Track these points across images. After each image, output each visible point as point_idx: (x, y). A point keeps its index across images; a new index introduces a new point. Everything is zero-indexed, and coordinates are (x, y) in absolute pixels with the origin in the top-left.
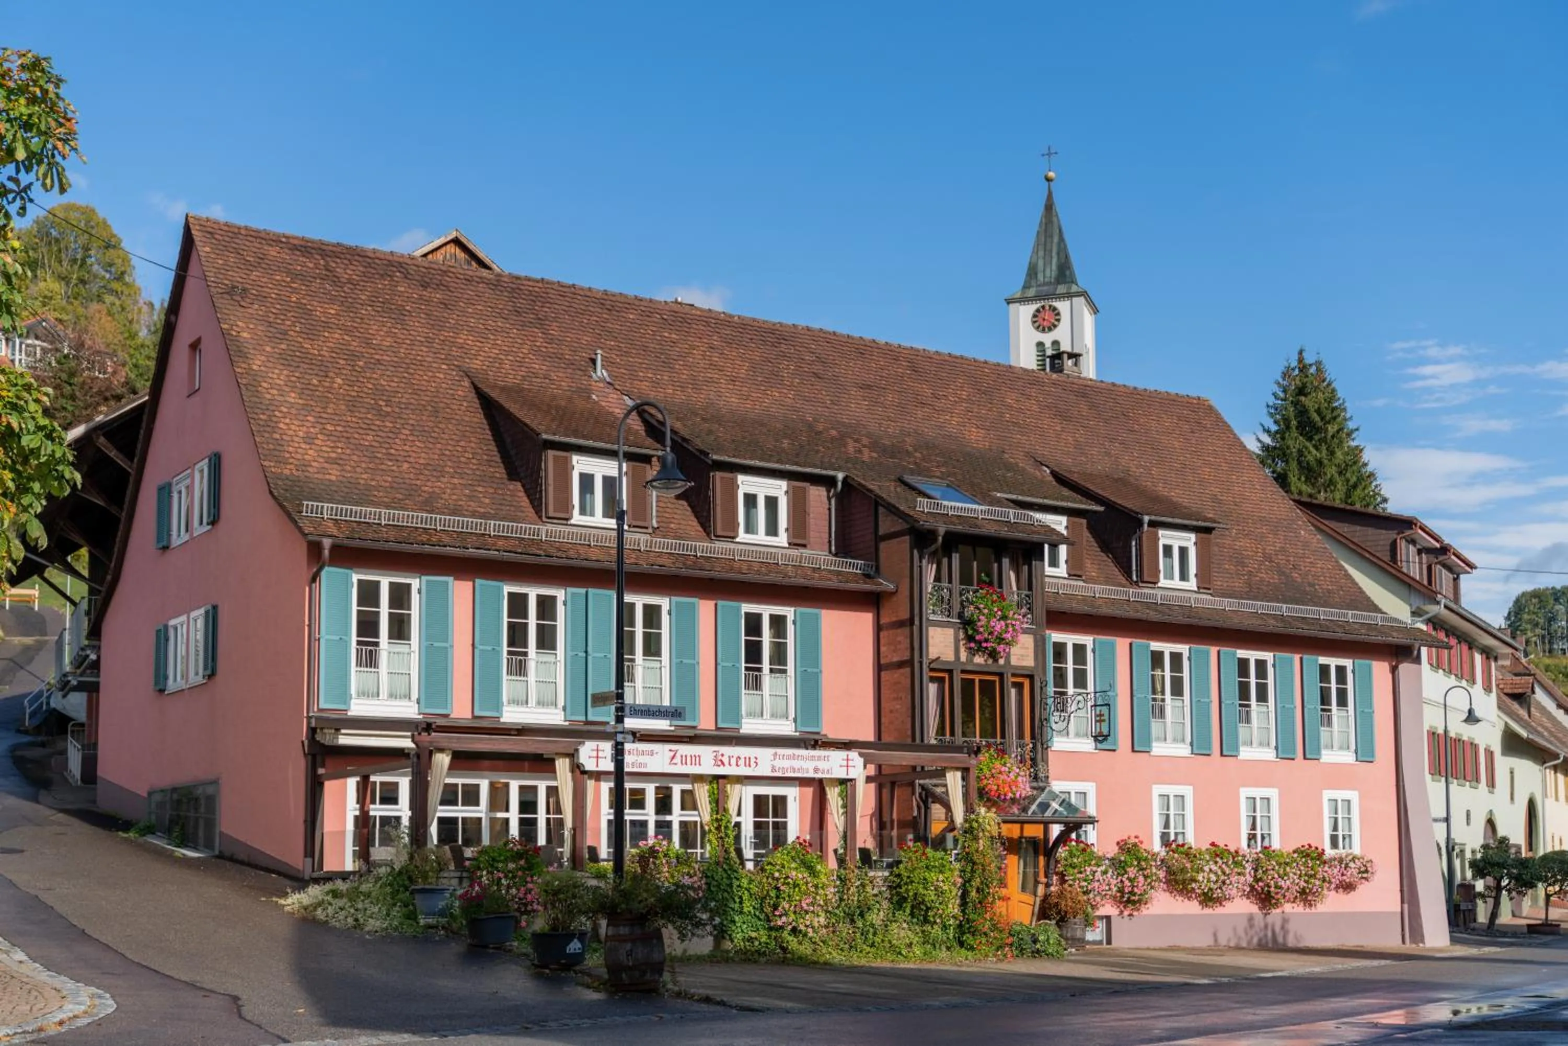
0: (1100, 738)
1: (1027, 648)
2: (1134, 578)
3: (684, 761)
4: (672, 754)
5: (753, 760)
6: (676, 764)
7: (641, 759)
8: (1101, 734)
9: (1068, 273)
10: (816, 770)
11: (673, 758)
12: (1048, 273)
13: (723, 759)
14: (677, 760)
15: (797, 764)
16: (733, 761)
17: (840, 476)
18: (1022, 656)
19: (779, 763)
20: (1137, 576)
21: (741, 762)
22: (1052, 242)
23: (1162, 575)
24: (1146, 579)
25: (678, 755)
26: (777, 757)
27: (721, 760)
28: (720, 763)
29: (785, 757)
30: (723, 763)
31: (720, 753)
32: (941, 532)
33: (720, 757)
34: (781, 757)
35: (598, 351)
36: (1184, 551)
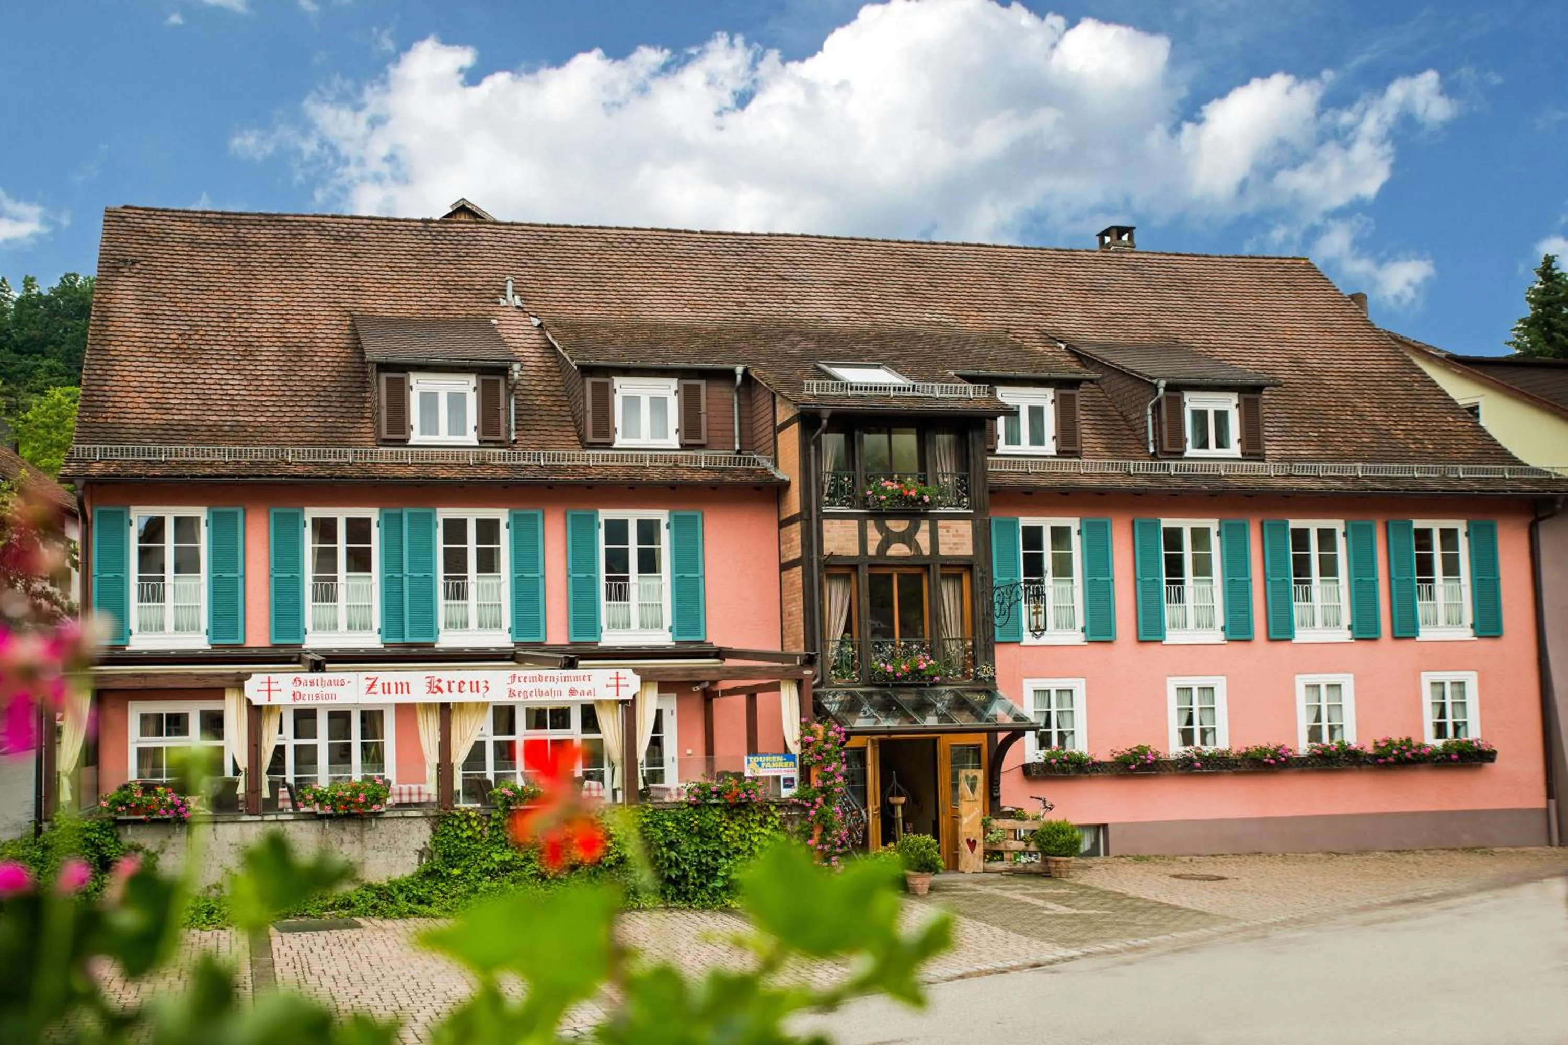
0: (1038, 633)
1: (963, 536)
2: (1152, 450)
3: (387, 689)
4: (370, 682)
5: (481, 685)
6: (375, 693)
7: (329, 690)
8: (1038, 628)
10: (572, 692)
11: (372, 686)
13: (441, 685)
14: (378, 688)
16: (455, 687)
17: (740, 370)
18: (955, 544)
19: (519, 687)
20: (1155, 448)
21: (466, 688)
23: (1189, 445)
24: (1166, 448)
25: (380, 683)
26: (517, 679)
27: (437, 687)
28: (436, 690)
29: (527, 680)
30: (440, 690)
31: (436, 679)
32: (826, 414)
33: (436, 683)
34: (522, 679)
35: (508, 278)
36: (1222, 416)
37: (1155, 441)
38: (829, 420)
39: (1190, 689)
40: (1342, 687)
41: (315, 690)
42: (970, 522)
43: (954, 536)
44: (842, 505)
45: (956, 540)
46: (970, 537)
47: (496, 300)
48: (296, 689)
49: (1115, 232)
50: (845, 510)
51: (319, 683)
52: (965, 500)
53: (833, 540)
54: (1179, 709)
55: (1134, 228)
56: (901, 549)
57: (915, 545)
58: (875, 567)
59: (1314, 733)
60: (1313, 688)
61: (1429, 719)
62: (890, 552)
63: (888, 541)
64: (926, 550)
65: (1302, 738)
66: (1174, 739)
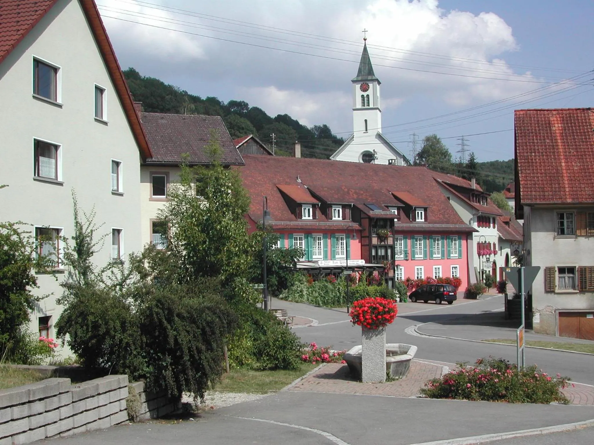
12: (365, 71)
22: (366, 61)
23: (417, 219)
24: (413, 220)
32: (375, 219)
36: (421, 213)
37: (411, 218)
39: (418, 269)
40: (440, 268)
42: (392, 238)
43: (390, 240)
46: (392, 241)
50: (375, 236)
52: (392, 234)
53: (373, 241)
54: (416, 273)
56: (383, 243)
57: (385, 242)
58: (379, 247)
59: (436, 277)
60: (436, 268)
61: (452, 275)
62: (381, 244)
63: (381, 241)
64: (386, 243)
65: (434, 278)
66: (416, 278)
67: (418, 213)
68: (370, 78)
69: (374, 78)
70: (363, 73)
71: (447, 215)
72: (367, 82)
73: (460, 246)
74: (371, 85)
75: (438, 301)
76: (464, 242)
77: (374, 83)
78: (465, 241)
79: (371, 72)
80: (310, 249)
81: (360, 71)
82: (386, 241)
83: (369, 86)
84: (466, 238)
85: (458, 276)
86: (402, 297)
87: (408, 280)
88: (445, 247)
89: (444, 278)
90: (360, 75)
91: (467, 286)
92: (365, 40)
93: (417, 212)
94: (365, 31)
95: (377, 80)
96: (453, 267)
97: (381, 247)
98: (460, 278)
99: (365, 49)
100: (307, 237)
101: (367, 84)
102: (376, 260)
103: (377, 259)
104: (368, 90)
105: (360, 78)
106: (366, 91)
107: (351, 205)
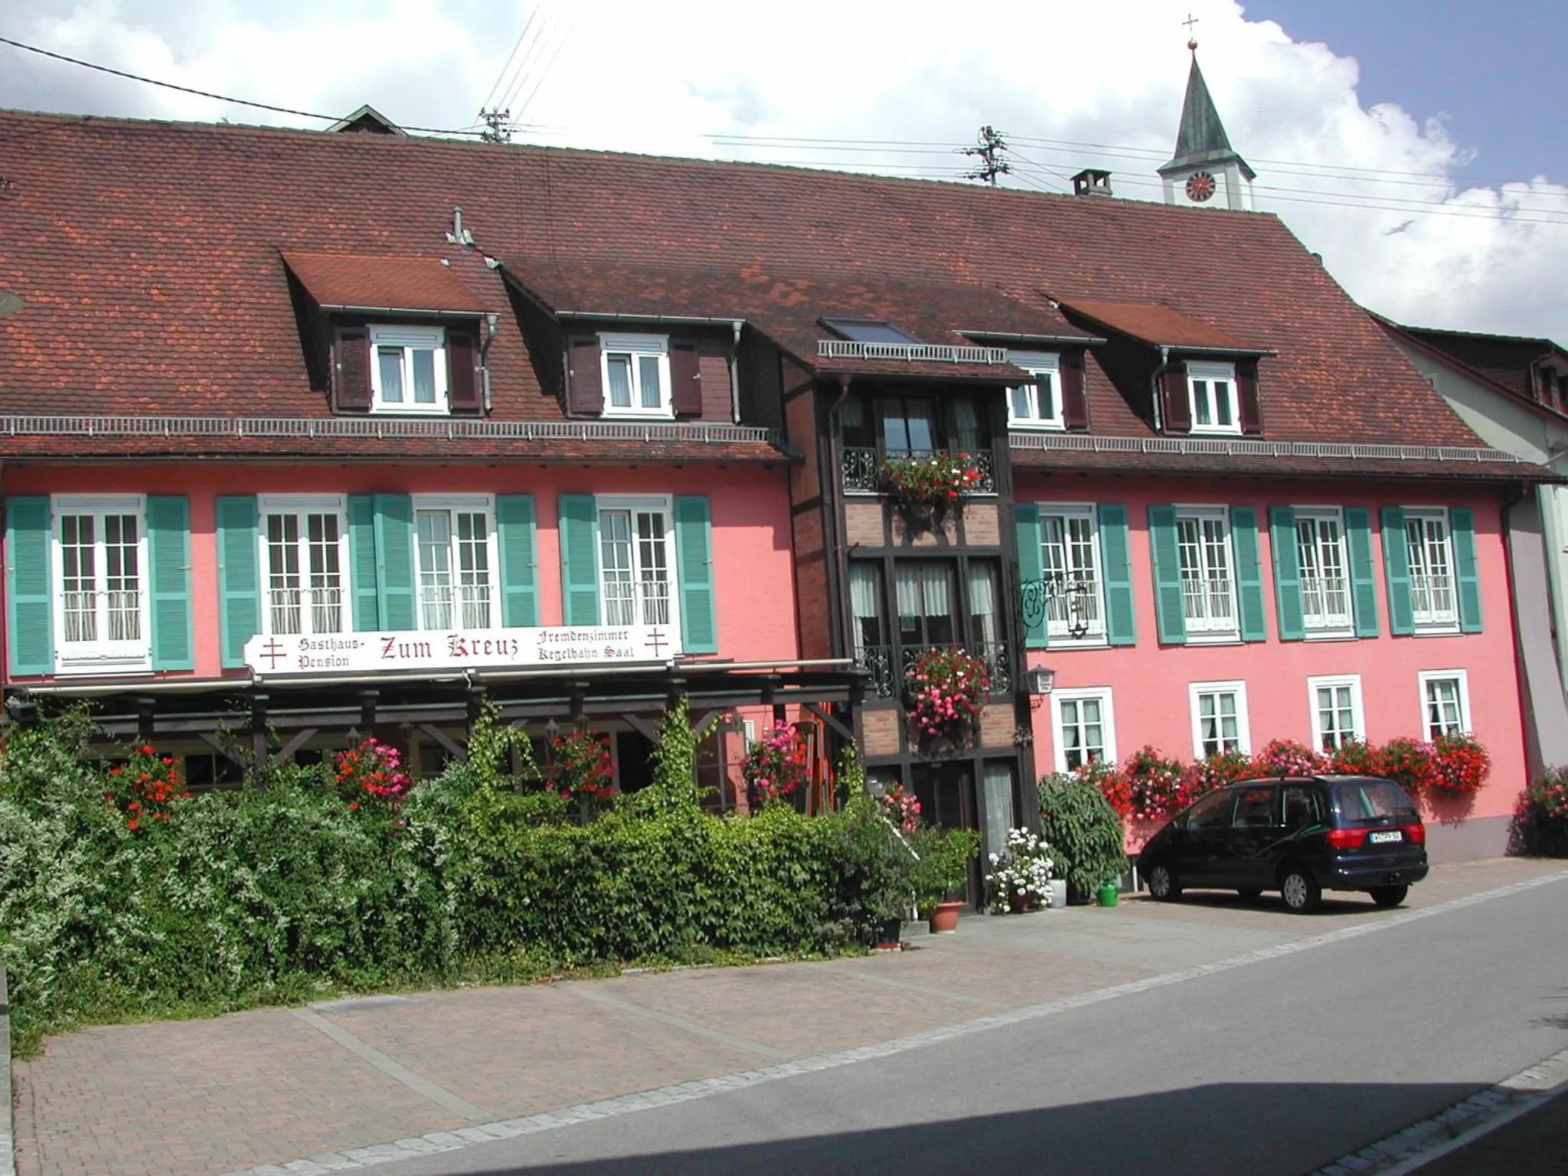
1: (989, 523)
2: (1158, 426)
3: (406, 651)
4: (386, 643)
5: (510, 645)
6: (392, 656)
7: (341, 654)
9: (1219, 138)
10: (609, 651)
11: (388, 648)
12: (1199, 140)
13: (464, 645)
14: (397, 650)
15: (578, 645)
16: (480, 648)
17: (738, 325)
18: (982, 532)
19: (550, 646)
20: (1161, 423)
21: (493, 648)
22: (1200, 109)
23: (1193, 420)
24: (1172, 424)
25: (395, 644)
26: (548, 637)
27: (460, 648)
28: (459, 651)
29: (559, 638)
30: (464, 652)
31: (459, 638)
32: (846, 380)
33: (460, 644)
34: (553, 638)
35: (457, 209)
36: (1221, 389)
37: (1160, 415)
38: (850, 386)
39: (1212, 697)
40: (1351, 691)
41: (325, 654)
42: (995, 506)
43: (980, 523)
44: (864, 486)
45: (983, 527)
46: (997, 525)
47: (442, 235)
48: (303, 654)
49: (1090, 177)
50: (866, 493)
51: (329, 645)
52: (989, 481)
53: (856, 528)
54: (1203, 720)
55: (1109, 173)
56: (928, 539)
57: (940, 533)
58: (899, 561)
59: (1328, 740)
60: (1325, 691)
61: (1427, 723)
62: (916, 542)
63: (914, 527)
64: (952, 540)
65: (1318, 747)
66: (1200, 753)
67: (1200, 388)
68: (1214, 155)
69: (1226, 154)
70: (1191, 144)
71: (1389, 408)
72: (1208, 171)
73: (1466, 563)
74: (1219, 177)
75: (1296, 889)
76: (1486, 545)
77: (1229, 169)
78: (1496, 538)
79: (1216, 137)
80: (385, 591)
81: (1183, 142)
82: (950, 526)
83: (1213, 180)
84: (1497, 525)
85: (1466, 728)
86: (1079, 871)
87: (1141, 767)
88: (1377, 566)
89: (1380, 743)
90: (1185, 151)
91: (1522, 786)
92: (1193, 46)
93: (1190, 381)
94: (1190, 22)
95: (1238, 160)
96: (1431, 686)
97: (918, 564)
98: (1479, 741)
99: (1195, 74)
100: (362, 517)
101: (1209, 176)
102: (883, 646)
103: (888, 641)
104: (1211, 194)
105: (1183, 162)
106: (1206, 198)
107: (729, 329)
